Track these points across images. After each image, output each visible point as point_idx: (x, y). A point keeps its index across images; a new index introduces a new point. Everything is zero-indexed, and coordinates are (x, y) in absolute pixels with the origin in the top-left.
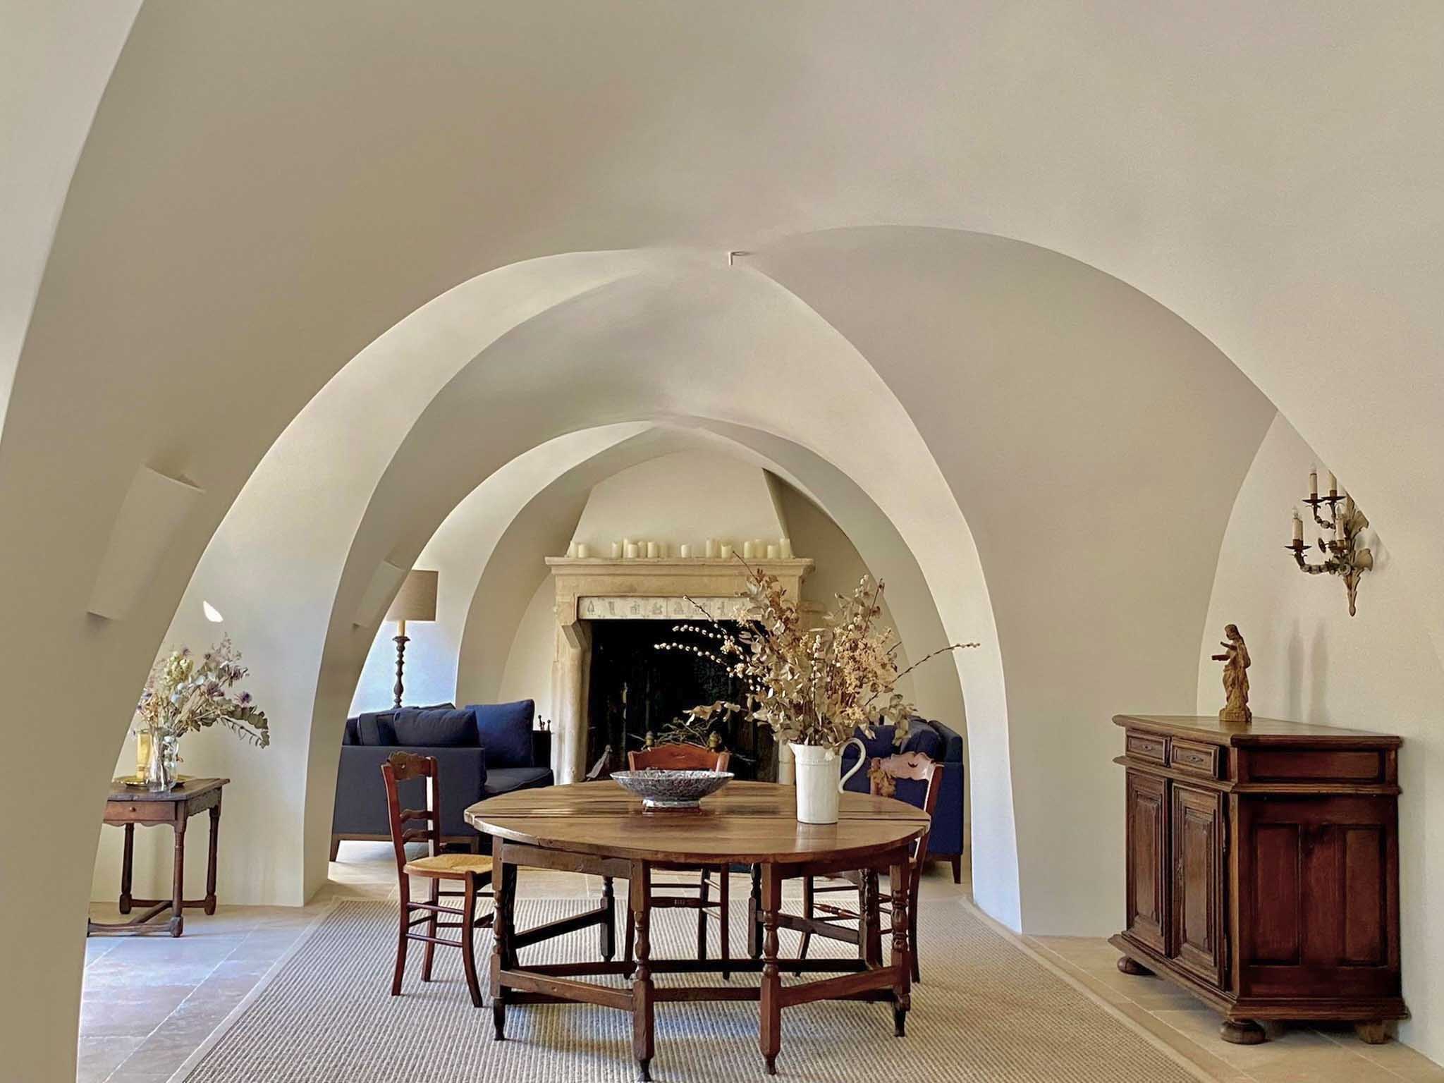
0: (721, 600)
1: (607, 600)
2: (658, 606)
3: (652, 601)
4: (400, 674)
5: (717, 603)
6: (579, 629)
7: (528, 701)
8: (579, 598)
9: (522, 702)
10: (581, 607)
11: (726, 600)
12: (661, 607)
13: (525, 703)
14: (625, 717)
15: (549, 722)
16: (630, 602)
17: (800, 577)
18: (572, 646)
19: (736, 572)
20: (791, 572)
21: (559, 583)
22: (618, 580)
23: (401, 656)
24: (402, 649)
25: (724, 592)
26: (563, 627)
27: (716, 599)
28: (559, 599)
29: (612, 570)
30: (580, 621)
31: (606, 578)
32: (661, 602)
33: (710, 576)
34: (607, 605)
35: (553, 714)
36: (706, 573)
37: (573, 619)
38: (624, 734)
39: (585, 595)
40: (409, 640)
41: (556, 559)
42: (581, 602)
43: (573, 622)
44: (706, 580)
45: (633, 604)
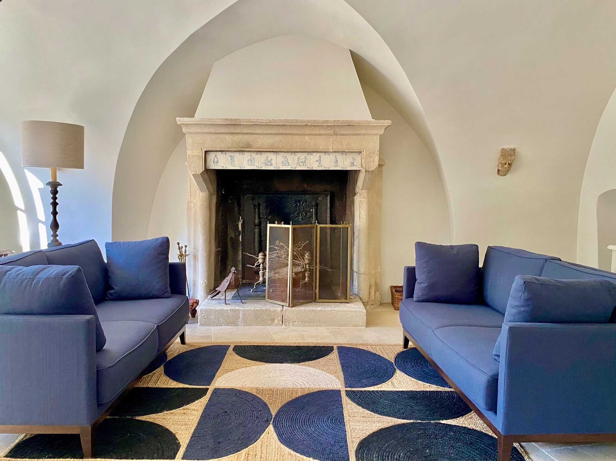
0: (318, 155)
1: (229, 154)
2: (269, 159)
3: (265, 155)
4: (55, 213)
5: (316, 156)
6: (206, 176)
7: (163, 238)
8: (206, 152)
9: (158, 239)
10: (208, 160)
11: (322, 155)
12: (272, 160)
13: (160, 240)
14: (241, 240)
15: (186, 246)
16: (247, 156)
17: (381, 136)
18: (202, 190)
19: (331, 132)
20: (375, 132)
21: (189, 140)
22: (237, 138)
23: (55, 198)
24: (55, 192)
25: (321, 148)
26: (193, 175)
27: (315, 154)
28: (189, 152)
29: (232, 130)
30: (207, 171)
31: (227, 137)
32: (271, 156)
33: (311, 135)
34: (229, 158)
35: (189, 240)
36: (307, 132)
37: (201, 169)
38: (240, 253)
39: (211, 149)
40: (61, 185)
41: (186, 119)
42: (207, 156)
43: (202, 171)
44: (307, 138)
45: (249, 158)
